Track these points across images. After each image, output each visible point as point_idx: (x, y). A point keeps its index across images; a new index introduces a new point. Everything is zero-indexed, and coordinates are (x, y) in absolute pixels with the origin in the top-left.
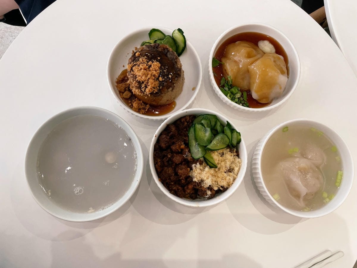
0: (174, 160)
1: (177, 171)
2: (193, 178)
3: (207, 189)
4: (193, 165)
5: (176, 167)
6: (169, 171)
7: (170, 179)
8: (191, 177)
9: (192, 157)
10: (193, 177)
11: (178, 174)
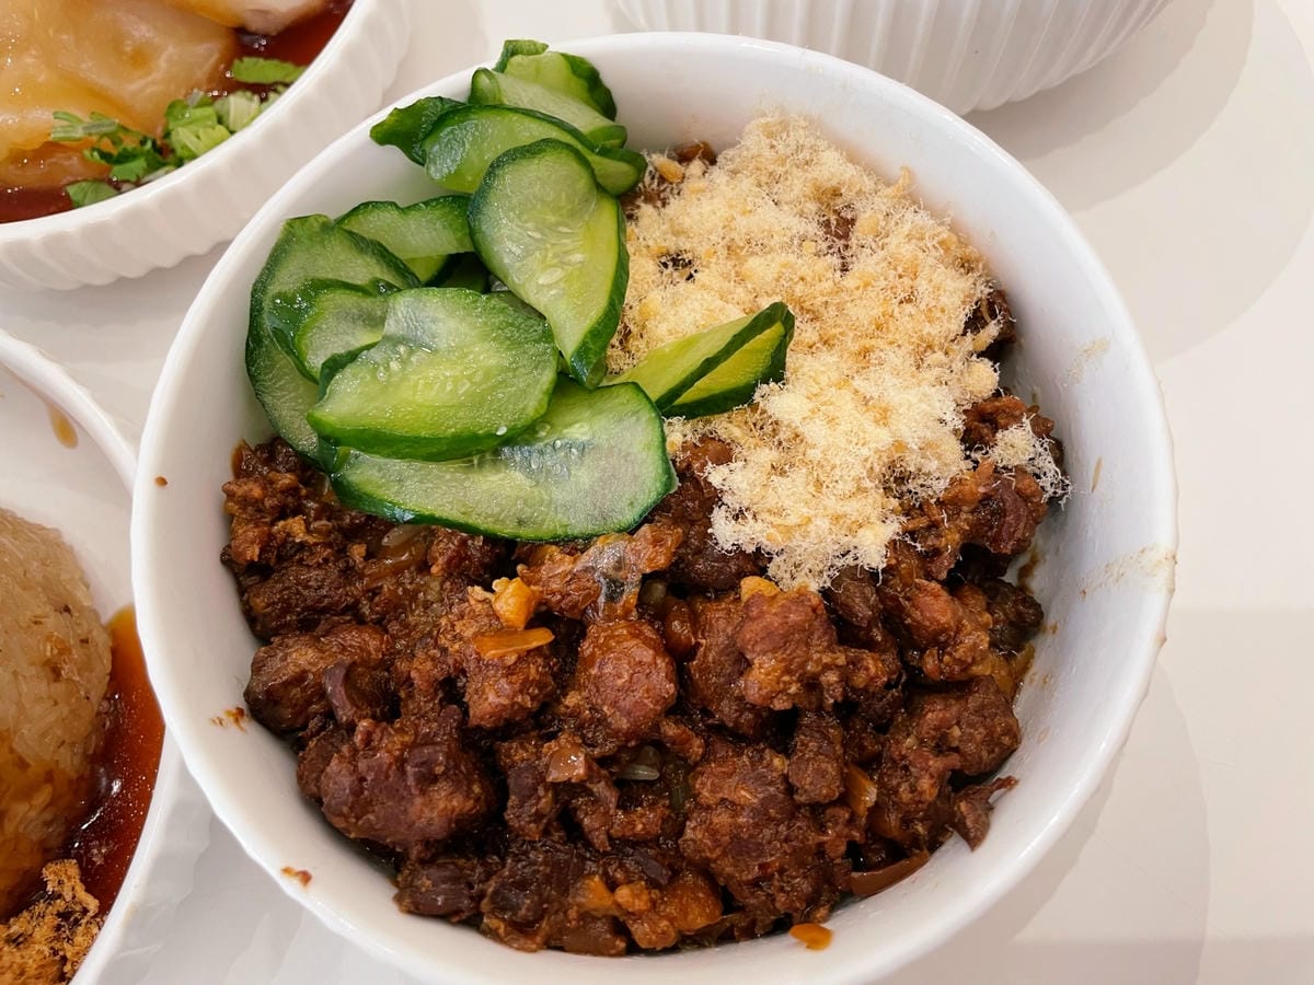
0: (624, 724)
1: (749, 716)
2: (849, 560)
3: (977, 456)
4: (725, 532)
5: (706, 713)
6: (734, 807)
7: (817, 810)
8: (836, 582)
9: (632, 530)
10: (839, 563)
11: (780, 705)
